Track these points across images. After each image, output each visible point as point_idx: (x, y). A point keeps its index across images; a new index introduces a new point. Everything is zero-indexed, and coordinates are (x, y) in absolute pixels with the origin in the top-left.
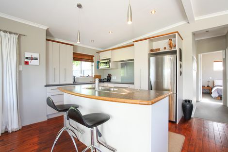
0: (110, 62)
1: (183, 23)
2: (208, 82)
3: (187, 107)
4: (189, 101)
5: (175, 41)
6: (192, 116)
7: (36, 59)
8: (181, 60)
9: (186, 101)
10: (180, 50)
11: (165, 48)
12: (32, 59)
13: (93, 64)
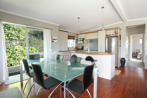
0: (84, 39)
1: (122, 22)
2: (137, 50)
3: (123, 61)
4: (124, 58)
5: (118, 31)
6: (125, 65)
7: (56, 39)
8: (120, 40)
9: (122, 58)
10: (120, 35)
11: (113, 35)
12: (55, 39)
13: (75, 40)
